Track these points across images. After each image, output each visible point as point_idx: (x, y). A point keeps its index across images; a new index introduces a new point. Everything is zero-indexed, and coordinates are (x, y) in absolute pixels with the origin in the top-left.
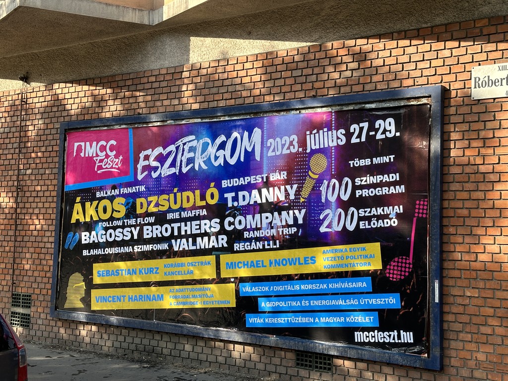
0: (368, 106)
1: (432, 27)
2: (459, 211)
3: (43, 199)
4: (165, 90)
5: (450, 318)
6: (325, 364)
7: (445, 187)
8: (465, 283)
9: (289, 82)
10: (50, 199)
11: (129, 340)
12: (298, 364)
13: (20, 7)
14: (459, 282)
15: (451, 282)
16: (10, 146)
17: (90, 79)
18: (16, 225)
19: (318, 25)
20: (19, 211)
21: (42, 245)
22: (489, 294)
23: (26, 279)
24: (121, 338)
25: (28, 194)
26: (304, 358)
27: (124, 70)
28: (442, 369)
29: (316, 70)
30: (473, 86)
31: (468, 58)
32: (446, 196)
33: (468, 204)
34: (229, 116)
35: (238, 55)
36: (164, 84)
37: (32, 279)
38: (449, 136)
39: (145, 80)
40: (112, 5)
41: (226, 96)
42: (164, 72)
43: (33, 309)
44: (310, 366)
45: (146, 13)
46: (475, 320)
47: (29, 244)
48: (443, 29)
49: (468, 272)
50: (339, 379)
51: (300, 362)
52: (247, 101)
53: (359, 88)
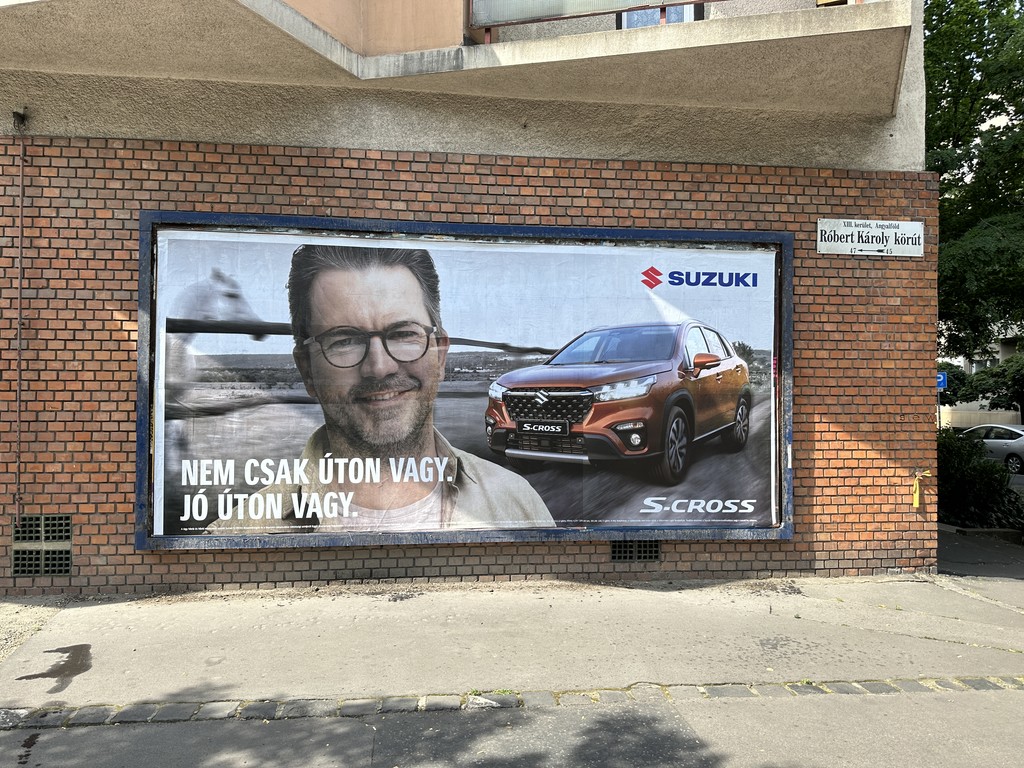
9: (594, 203)
12: (614, 558)
21: (92, 426)
23: (51, 488)
25: (46, 334)
26: (623, 549)
30: (819, 239)
31: (813, 208)
36: (376, 175)
37: (70, 488)
39: (337, 163)
41: (494, 209)
42: (374, 155)
47: (56, 427)
48: (787, 172)
49: (813, 434)
50: (670, 567)
51: (617, 555)
52: (530, 221)
53: (691, 224)
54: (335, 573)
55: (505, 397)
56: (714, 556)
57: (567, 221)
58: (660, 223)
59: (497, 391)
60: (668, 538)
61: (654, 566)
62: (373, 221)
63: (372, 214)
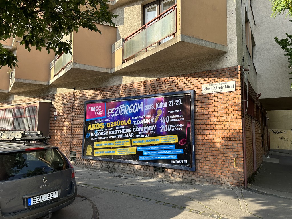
0: (173, 96)
1: (191, 74)
2: (199, 125)
3: (80, 124)
4: (115, 91)
5: (197, 156)
6: (162, 170)
7: (195, 119)
8: (201, 146)
9: (151, 89)
10: (82, 124)
11: (105, 164)
12: (154, 170)
13: (73, 68)
14: (200, 146)
15: (197, 146)
16: (70, 108)
17: (93, 88)
18: (72, 131)
19: (159, 73)
20: (72, 127)
21: (79, 137)
22: (208, 149)
23: (74, 147)
24: (103, 164)
25: (75, 122)
26: (156, 169)
27: (103, 86)
28: (195, 171)
29: (159, 86)
30: (202, 90)
31: (201, 82)
32: (195, 121)
33: (202, 123)
34: (134, 99)
35: (136, 81)
36: (115, 90)
37: (76, 147)
38: (196, 104)
39: (110, 89)
40: (100, 67)
41: (133, 93)
42: (115, 86)
43: (76, 156)
44: (158, 171)
45: (110, 69)
46: (204, 156)
47: (75, 137)
48: (194, 74)
49: (202, 143)
50: (166, 175)
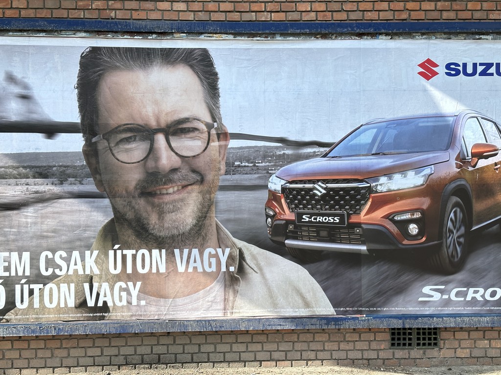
6: (430, 339)
11: (110, 351)
12: (393, 345)
24: (94, 352)
26: (402, 337)
41: (271, 7)
44: (410, 345)
50: (449, 353)
51: (396, 342)
52: (306, 17)
53: (467, 15)
54: (126, 359)
55: (284, 189)
56: (493, 343)
57: (343, 16)
58: (435, 15)
59: (276, 184)
60: (448, 326)
61: (433, 352)
62: (155, 23)
63: (154, 16)
